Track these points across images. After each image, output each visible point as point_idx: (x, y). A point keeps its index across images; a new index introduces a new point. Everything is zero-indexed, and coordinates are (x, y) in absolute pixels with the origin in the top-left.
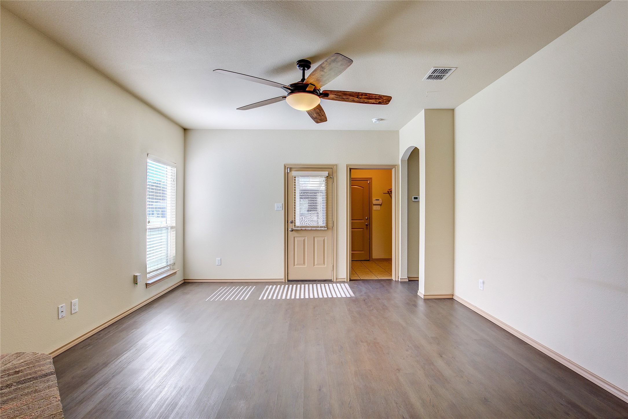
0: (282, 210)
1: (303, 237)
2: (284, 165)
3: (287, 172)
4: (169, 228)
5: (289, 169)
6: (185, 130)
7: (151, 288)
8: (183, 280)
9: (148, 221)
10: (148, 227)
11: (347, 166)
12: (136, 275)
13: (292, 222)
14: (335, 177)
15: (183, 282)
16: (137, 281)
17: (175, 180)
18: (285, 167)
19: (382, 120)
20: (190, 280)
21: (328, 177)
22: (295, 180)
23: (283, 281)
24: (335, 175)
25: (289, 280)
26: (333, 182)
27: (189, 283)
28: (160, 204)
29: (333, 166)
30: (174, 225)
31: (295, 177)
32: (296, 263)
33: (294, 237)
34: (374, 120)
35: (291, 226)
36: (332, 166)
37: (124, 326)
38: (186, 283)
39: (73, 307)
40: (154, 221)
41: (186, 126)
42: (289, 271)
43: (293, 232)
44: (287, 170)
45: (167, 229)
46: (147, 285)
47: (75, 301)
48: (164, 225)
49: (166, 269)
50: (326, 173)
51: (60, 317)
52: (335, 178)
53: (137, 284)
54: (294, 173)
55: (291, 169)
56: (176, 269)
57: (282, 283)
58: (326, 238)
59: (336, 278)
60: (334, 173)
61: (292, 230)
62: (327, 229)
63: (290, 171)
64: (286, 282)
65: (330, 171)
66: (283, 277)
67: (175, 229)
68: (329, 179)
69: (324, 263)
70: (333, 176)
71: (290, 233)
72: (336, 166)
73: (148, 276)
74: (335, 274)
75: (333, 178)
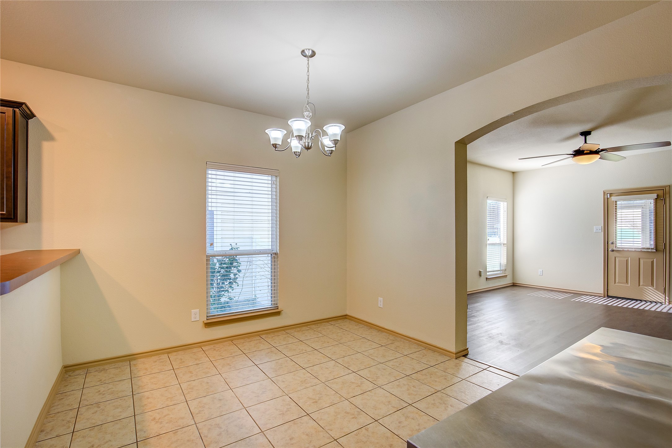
0: (602, 232)
1: (625, 257)
2: (603, 191)
3: (606, 197)
4: (502, 244)
5: (608, 195)
6: (514, 173)
7: (489, 282)
8: (512, 282)
9: (487, 239)
10: (488, 243)
12: (480, 270)
13: (613, 243)
15: (512, 284)
16: (481, 274)
17: (506, 211)
18: (604, 193)
21: (658, 199)
22: (616, 204)
23: (602, 295)
24: (667, 196)
26: (665, 203)
27: (517, 285)
28: (496, 226)
29: (664, 187)
30: (506, 242)
31: (616, 202)
32: (617, 281)
33: (615, 257)
35: (611, 247)
36: (662, 188)
37: (477, 295)
38: (514, 285)
40: (492, 240)
41: (514, 171)
42: (609, 288)
43: (614, 252)
45: (501, 245)
46: (486, 278)
48: (498, 242)
49: (499, 272)
50: (655, 196)
52: (667, 199)
53: (481, 276)
54: (613, 198)
55: (611, 195)
56: (507, 273)
57: (600, 297)
58: (655, 260)
59: (668, 301)
60: (666, 194)
61: (613, 251)
62: (656, 250)
63: (610, 196)
64: (605, 296)
65: (661, 193)
66: (602, 292)
67: (506, 245)
68: (658, 201)
69: (652, 285)
70: (665, 197)
71: (610, 253)
72: (668, 187)
73: (487, 273)
74: (666, 297)
75: (665, 200)
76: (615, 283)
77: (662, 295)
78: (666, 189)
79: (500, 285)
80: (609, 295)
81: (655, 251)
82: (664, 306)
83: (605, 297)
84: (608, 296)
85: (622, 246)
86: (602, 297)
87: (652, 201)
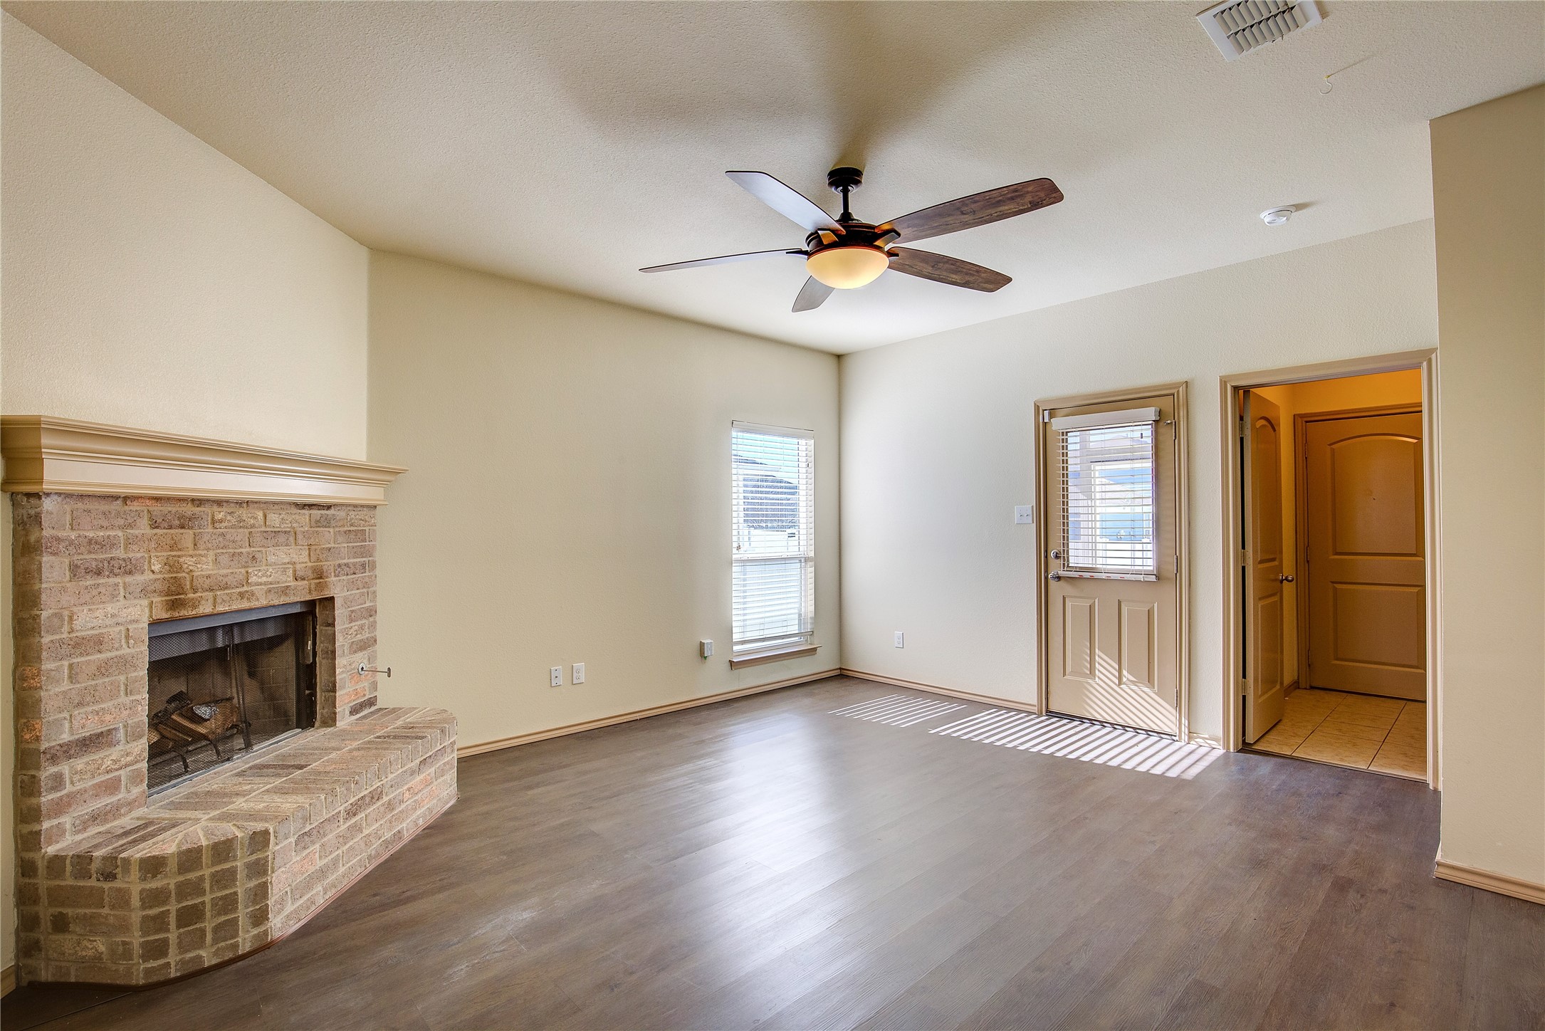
0: (1033, 522)
1: (1088, 598)
2: (1035, 404)
3: (1041, 421)
4: (795, 561)
5: (1046, 413)
6: (839, 357)
7: (744, 671)
8: (837, 669)
9: (735, 545)
10: (736, 556)
11: (1223, 382)
12: (703, 641)
13: (1057, 557)
14: (1182, 420)
15: (837, 672)
16: (703, 652)
17: (812, 465)
18: (1037, 408)
19: (1299, 207)
20: (857, 674)
21: (1161, 424)
22: (1064, 441)
23: (1035, 709)
24: (1181, 414)
25: (1050, 712)
26: (1178, 435)
27: (847, 677)
29: (1174, 388)
30: (810, 554)
31: (1064, 433)
32: (1069, 667)
33: (1064, 598)
34: (1266, 217)
35: (1056, 568)
36: (1170, 389)
38: (843, 676)
39: (575, 674)
40: (751, 548)
41: (839, 351)
42: (1050, 688)
43: (1062, 583)
44: (1041, 416)
45: (790, 562)
46: (731, 662)
47: (579, 665)
48: (789, 552)
50: (1150, 413)
51: (553, 684)
52: (1182, 423)
53: (702, 657)
54: (1057, 424)
55: (1053, 412)
56: (815, 643)
57: (1030, 713)
58: (1156, 605)
59: (1187, 732)
60: (1178, 409)
61: (1059, 578)
62: (1158, 577)
63: (1051, 416)
64: (1041, 713)
65: (1166, 404)
66: (1035, 702)
67: (813, 563)
68: (1162, 430)
69: (1150, 680)
70: (1176, 418)
71: (1052, 583)
72: (1184, 385)
73: (736, 648)
74: (1183, 718)
75: (1176, 425)
76: (1064, 675)
77: (1174, 711)
78: (1178, 391)
79: (790, 677)
80: (1053, 708)
81: (1153, 578)
82: (1177, 745)
83: (1040, 715)
84: (1050, 714)
85: (1108, 567)
86: (1035, 714)
87: (1148, 432)
